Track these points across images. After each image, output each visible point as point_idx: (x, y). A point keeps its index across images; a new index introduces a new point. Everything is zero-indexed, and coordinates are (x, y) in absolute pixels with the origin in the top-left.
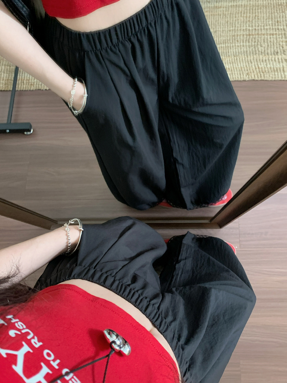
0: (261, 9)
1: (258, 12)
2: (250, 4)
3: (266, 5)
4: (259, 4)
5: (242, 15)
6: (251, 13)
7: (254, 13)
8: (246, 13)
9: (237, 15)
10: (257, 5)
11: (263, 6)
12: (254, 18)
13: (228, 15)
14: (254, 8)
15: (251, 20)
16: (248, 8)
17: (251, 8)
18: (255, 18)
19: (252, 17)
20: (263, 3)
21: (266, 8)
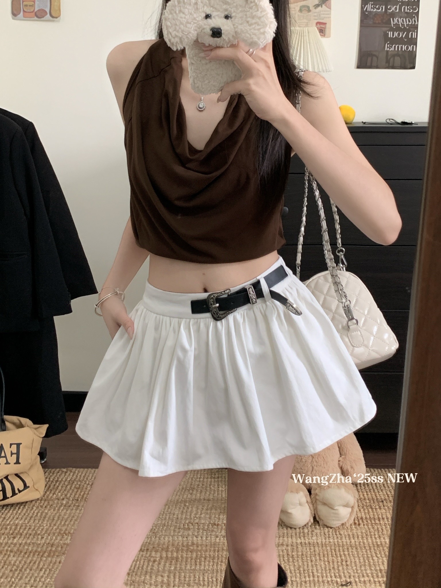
0: (348, 551)
1: (345, 555)
2: (330, 542)
3: (356, 545)
4: (345, 543)
5: (322, 559)
6: (335, 556)
7: (339, 555)
8: (326, 556)
9: (313, 558)
10: (341, 544)
11: (351, 546)
12: (339, 564)
13: (298, 557)
14: (337, 549)
15: (336, 567)
16: (328, 548)
17: (333, 548)
18: (342, 564)
19: (338, 562)
20: (351, 542)
21: (356, 548)
